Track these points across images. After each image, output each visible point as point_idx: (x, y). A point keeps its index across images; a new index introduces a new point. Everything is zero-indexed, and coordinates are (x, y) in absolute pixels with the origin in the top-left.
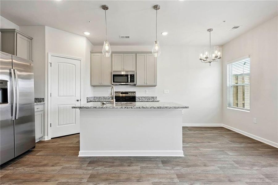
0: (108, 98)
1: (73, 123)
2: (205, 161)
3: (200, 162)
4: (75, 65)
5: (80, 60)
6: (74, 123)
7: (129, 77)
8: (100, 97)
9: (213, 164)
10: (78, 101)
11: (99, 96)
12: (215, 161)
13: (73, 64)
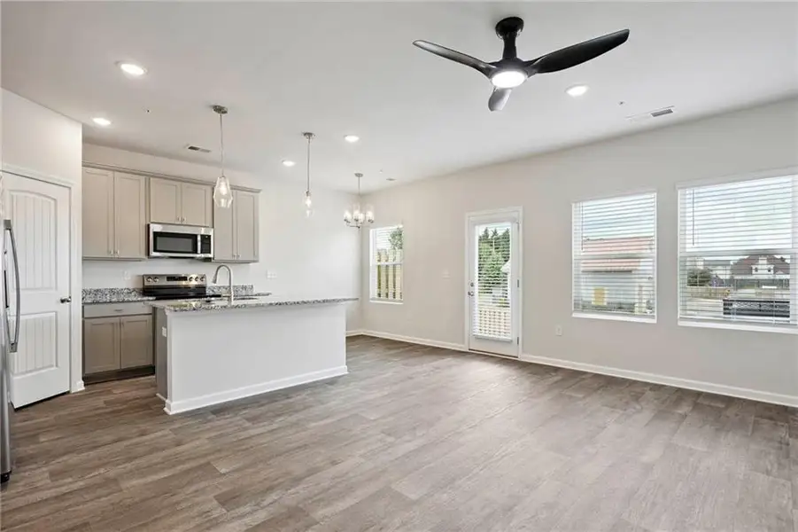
0: (126, 291)
1: (52, 366)
4: (55, 200)
5: (70, 188)
6: (55, 364)
7: (199, 238)
8: (97, 291)
10: (63, 301)
11: (96, 288)
13: (49, 197)
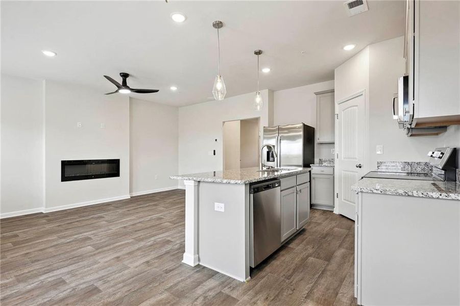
2: (149, 268)
3: (156, 265)
9: (137, 269)
12: (132, 278)
